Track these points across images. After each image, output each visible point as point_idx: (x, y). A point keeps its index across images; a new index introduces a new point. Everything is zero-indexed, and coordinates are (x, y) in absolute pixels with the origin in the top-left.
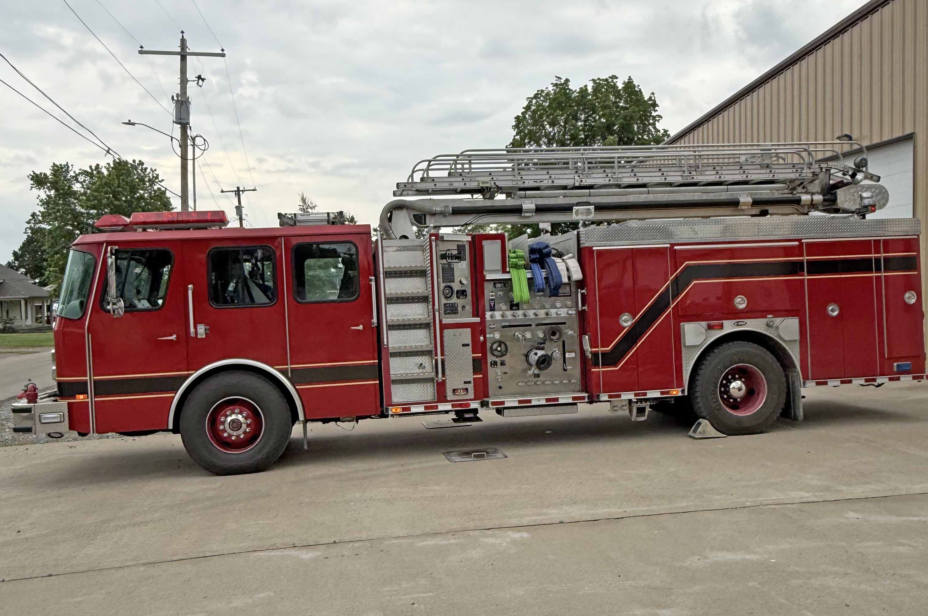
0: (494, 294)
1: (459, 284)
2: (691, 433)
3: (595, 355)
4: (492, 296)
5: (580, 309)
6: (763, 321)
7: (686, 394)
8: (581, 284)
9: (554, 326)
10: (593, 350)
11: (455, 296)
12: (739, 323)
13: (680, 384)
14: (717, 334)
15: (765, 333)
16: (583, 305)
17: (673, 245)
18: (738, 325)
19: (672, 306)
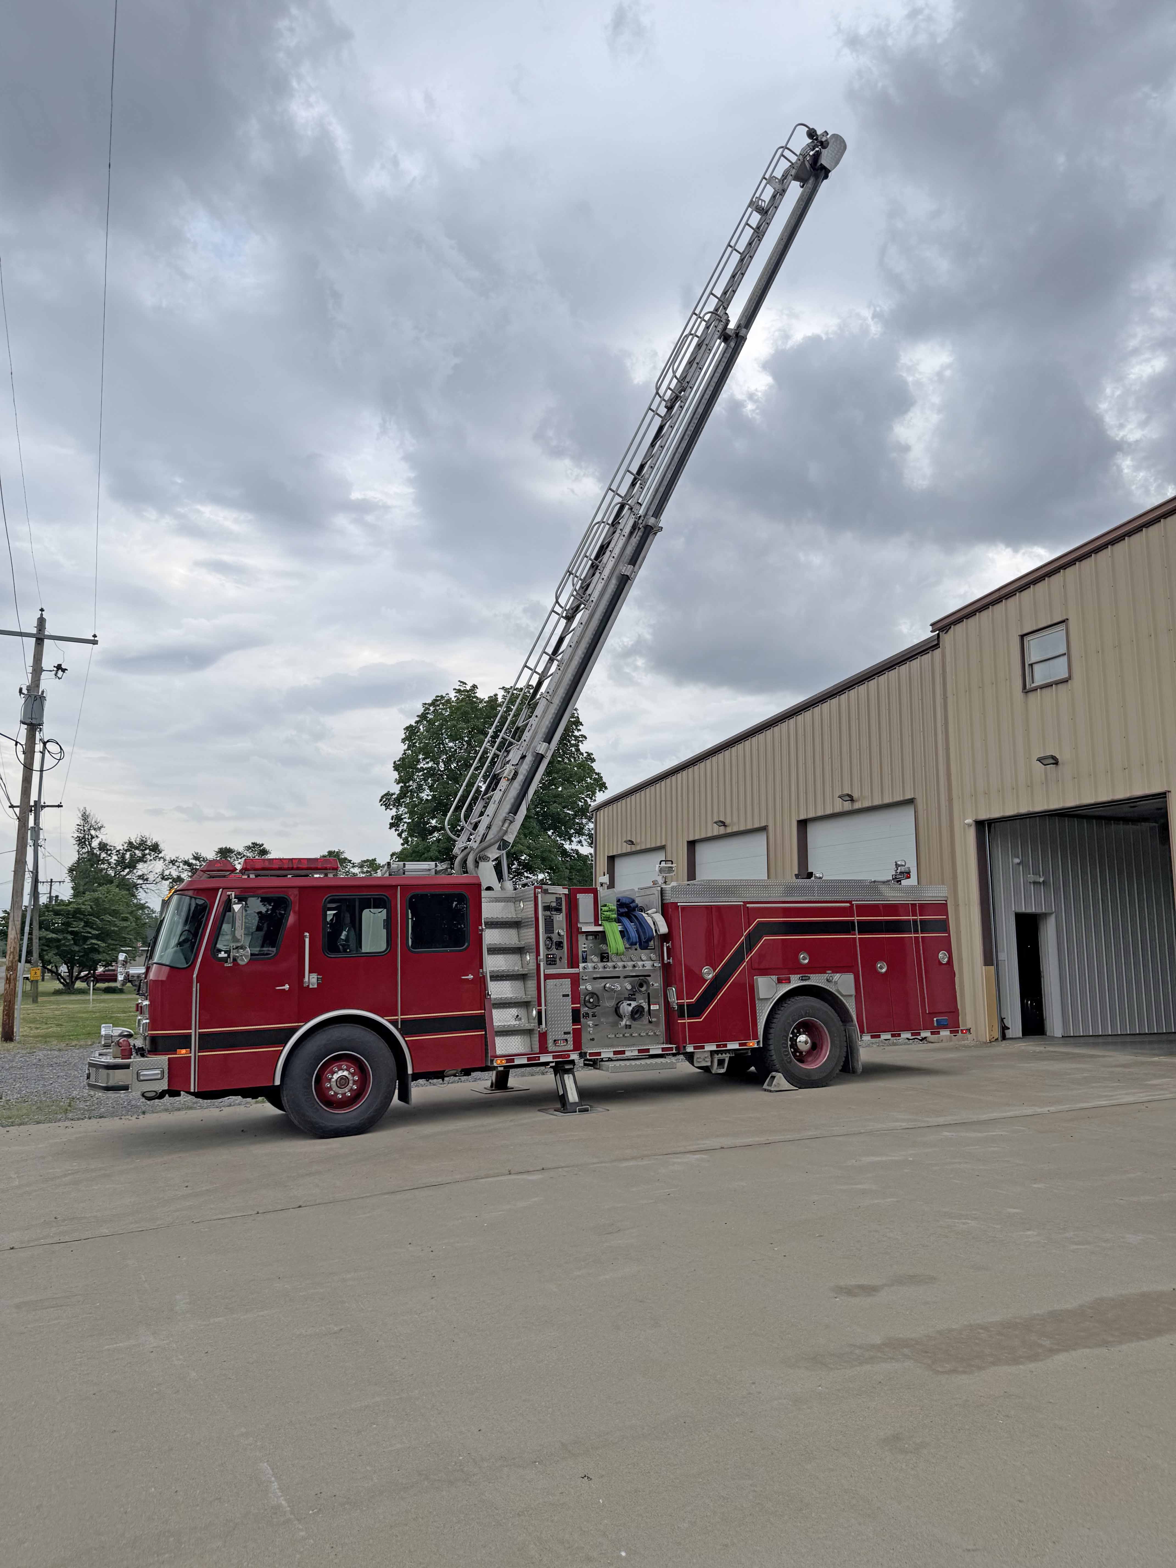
0: (585, 946)
1: (557, 935)
2: (765, 1086)
3: (681, 1006)
4: (585, 948)
5: (666, 962)
6: (825, 976)
7: (761, 1046)
8: (665, 938)
9: (643, 978)
10: (679, 1001)
11: (554, 947)
12: (803, 978)
13: (755, 1037)
14: (785, 988)
15: (826, 987)
16: (668, 958)
17: (745, 903)
18: (802, 980)
19: (746, 961)
